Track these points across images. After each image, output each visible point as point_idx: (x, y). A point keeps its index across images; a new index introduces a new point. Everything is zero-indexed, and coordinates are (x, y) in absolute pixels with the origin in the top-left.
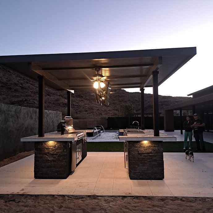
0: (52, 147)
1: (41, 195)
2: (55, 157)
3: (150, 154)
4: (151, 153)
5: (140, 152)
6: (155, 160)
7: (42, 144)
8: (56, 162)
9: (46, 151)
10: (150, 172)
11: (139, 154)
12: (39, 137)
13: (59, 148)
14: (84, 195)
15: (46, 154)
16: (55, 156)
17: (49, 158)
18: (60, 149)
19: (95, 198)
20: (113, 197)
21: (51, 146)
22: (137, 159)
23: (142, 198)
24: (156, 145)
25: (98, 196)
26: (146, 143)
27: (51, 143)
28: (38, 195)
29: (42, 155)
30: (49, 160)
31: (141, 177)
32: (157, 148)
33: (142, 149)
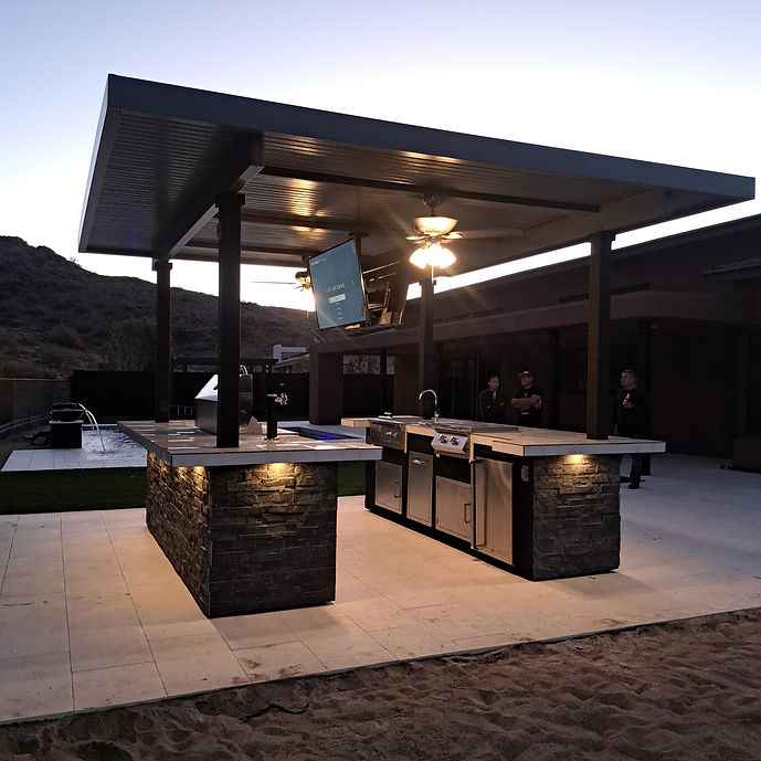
0: (283, 488)
1: (358, 669)
2: (295, 525)
3: (588, 497)
4: (591, 492)
5: (562, 491)
6: (601, 514)
7: (244, 475)
8: (296, 543)
9: (260, 504)
10: (586, 551)
11: (559, 496)
12: (218, 446)
13: (307, 489)
14: (503, 647)
15: (258, 516)
16: (293, 520)
17: (271, 529)
18: (312, 493)
19: (540, 651)
20: (586, 640)
21: (279, 484)
22: (554, 514)
23: (657, 628)
24: (603, 468)
25: (543, 643)
26: (577, 461)
27: (278, 471)
28: (350, 671)
29: (240, 522)
30: (270, 538)
31: (562, 570)
32: (605, 476)
33: (569, 481)
